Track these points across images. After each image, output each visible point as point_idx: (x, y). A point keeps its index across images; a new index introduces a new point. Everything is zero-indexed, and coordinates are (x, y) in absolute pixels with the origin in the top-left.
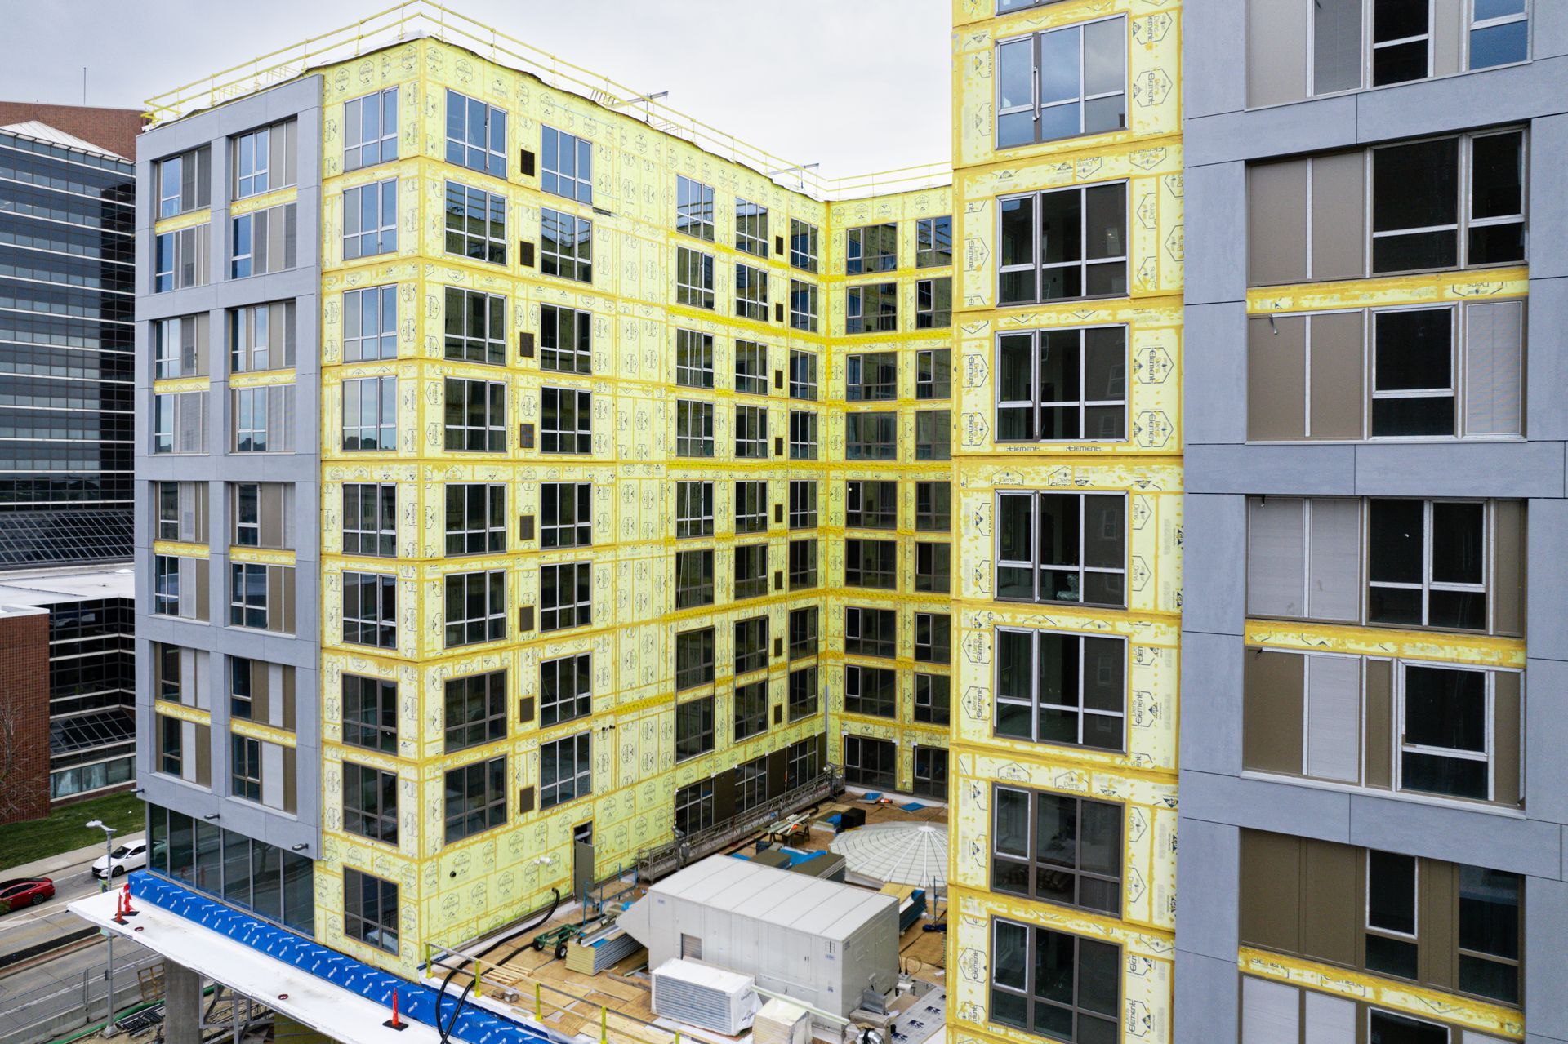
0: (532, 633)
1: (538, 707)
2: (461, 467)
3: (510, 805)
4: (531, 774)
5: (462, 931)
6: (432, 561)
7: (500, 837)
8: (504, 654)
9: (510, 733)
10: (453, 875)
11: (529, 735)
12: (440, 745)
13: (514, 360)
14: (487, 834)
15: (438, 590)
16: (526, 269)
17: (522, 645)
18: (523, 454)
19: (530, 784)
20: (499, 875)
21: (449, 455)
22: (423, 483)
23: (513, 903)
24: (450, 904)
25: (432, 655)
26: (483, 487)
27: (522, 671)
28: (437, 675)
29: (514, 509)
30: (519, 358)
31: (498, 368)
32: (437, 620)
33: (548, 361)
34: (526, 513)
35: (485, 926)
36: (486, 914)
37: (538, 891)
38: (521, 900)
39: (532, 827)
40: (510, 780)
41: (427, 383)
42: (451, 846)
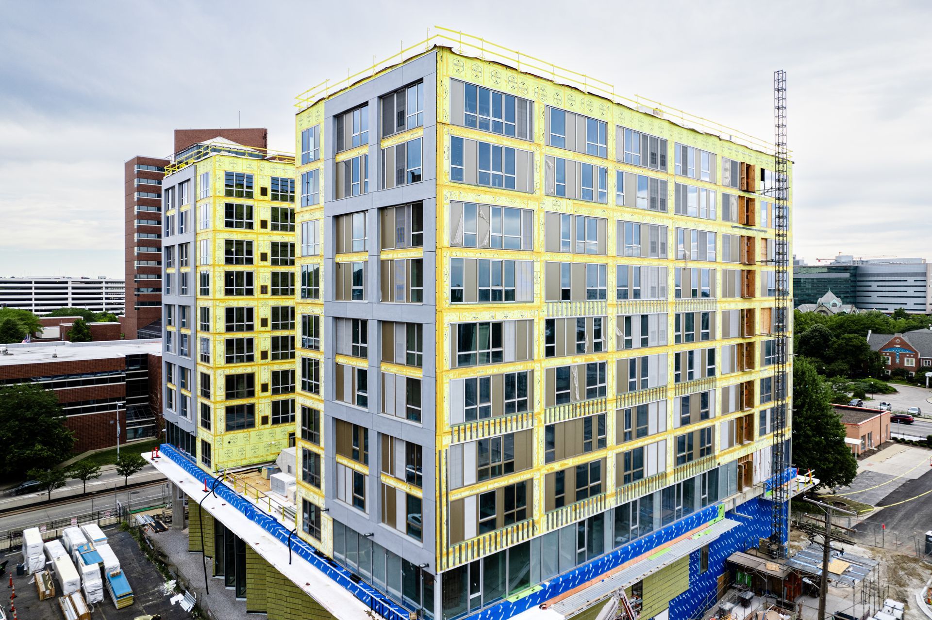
0: (267, 361)
1: (270, 387)
2: (232, 301)
3: (257, 421)
4: (267, 411)
5: (233, 463)
6: (219, 334)
7: (252, 432)
8: (253, 367)
9: (256, 395)
10: (229, 442)
11: (266, 397)
12: (224, 397)
13: (258, 263)
14: (245, 430)
15: (222, 344)
16: (263, 230)
17: (262, 365)
18: (262, 296)
19: (266, 415)
20: (251, 446)
21: (227, 297)
22: (215, 307)
23: (258, 457)
24: (228, 453)
25: (219, 366)
26: (243, 308)
27: (262, 374)
28: (222, 373)
29: (258, 316)
30: (260, 262)
31: (250, 266)
32: (222, 354)
33: (274, 262)
34: (264, 317)
35: (245, 463)
36: (245, 459)
37: (271, 454)
38: (262, 456)
39: (268, 431)
40: (256, 412)
41: (217, 273)
42: (229, 432)
